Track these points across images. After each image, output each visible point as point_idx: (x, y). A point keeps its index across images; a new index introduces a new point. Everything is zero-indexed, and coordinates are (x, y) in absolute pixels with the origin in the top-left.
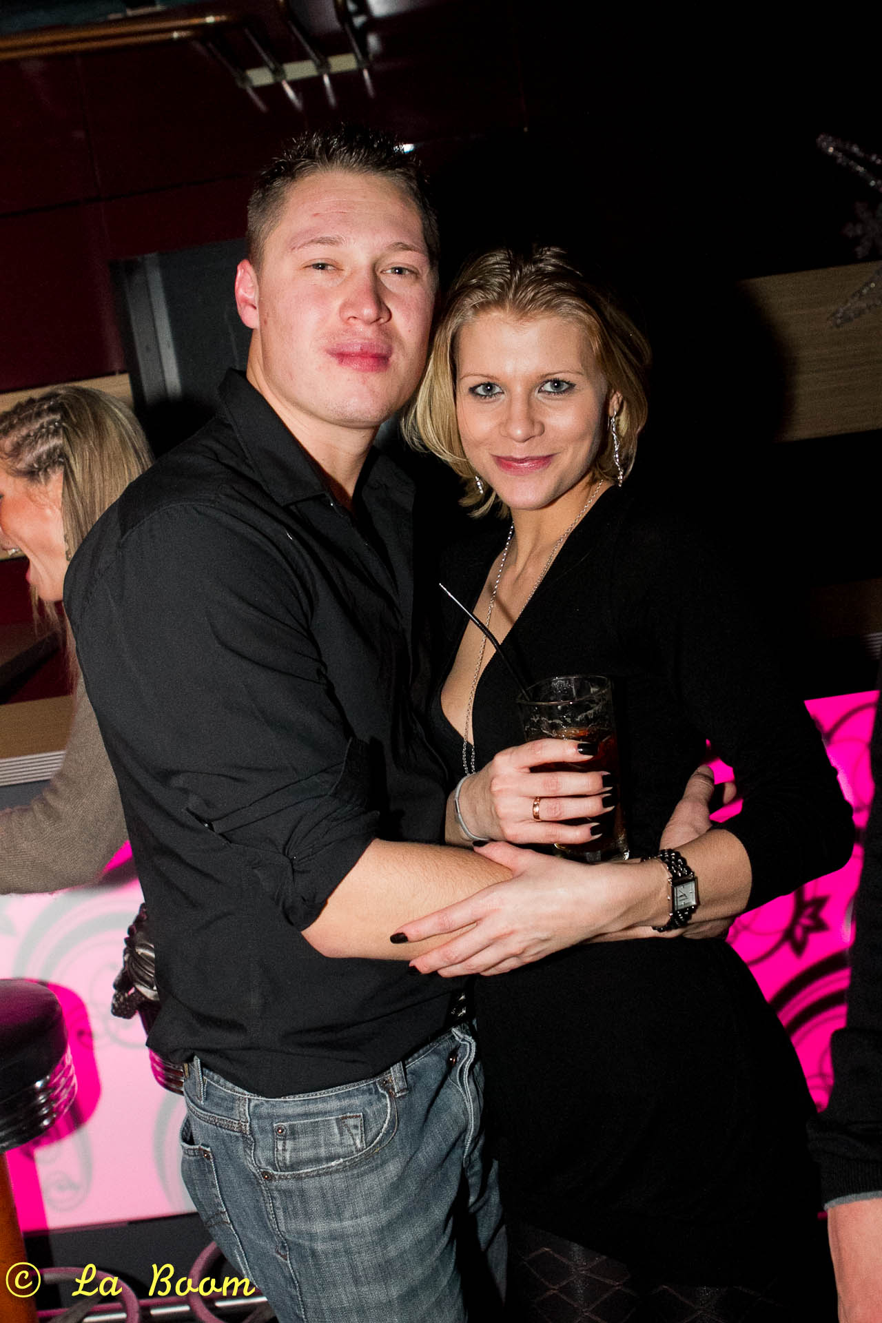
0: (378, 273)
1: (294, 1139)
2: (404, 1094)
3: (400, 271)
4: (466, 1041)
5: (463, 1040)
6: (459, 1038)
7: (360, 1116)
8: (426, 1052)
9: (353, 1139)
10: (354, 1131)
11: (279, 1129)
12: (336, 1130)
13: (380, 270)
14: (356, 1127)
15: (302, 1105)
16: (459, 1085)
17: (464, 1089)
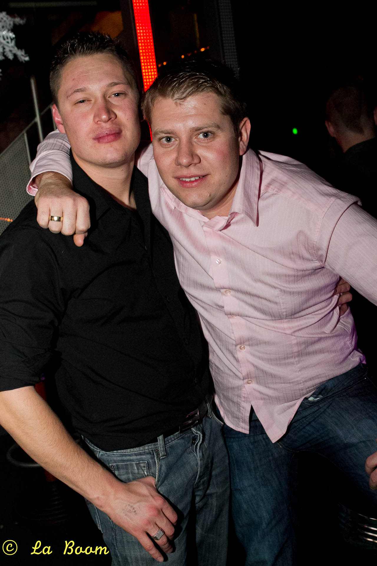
0: (107, 98)
1: (118, 470)
2: (164, 457)
3: (118, 95)
4: (198, 434)
5: (197, 433)
6: (195, 432)
7: (146, 463)
8: (178, 438)
9: (143, 471)
10: (143, 469)
11: (112, 466)
12: (136, 468)
13: (108, 96)
14: (144, 467)
15: (120, 456)
16: (195, 452)
17: (197, 455)
